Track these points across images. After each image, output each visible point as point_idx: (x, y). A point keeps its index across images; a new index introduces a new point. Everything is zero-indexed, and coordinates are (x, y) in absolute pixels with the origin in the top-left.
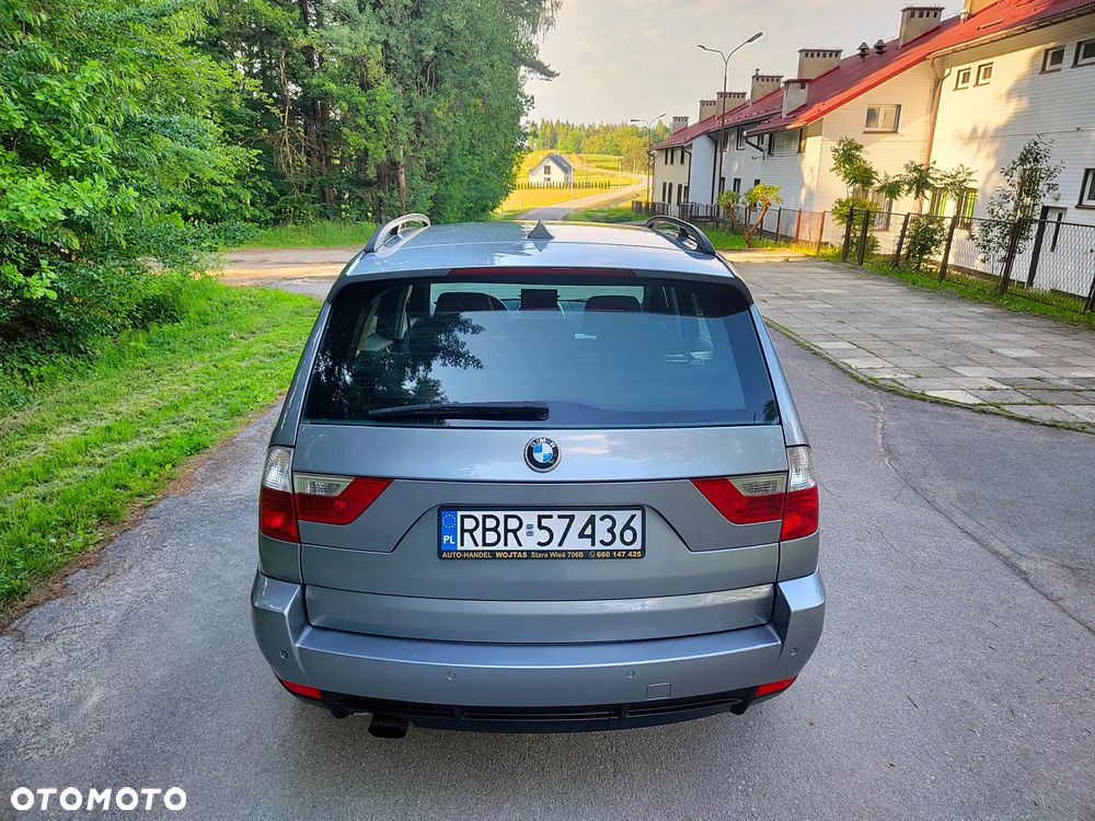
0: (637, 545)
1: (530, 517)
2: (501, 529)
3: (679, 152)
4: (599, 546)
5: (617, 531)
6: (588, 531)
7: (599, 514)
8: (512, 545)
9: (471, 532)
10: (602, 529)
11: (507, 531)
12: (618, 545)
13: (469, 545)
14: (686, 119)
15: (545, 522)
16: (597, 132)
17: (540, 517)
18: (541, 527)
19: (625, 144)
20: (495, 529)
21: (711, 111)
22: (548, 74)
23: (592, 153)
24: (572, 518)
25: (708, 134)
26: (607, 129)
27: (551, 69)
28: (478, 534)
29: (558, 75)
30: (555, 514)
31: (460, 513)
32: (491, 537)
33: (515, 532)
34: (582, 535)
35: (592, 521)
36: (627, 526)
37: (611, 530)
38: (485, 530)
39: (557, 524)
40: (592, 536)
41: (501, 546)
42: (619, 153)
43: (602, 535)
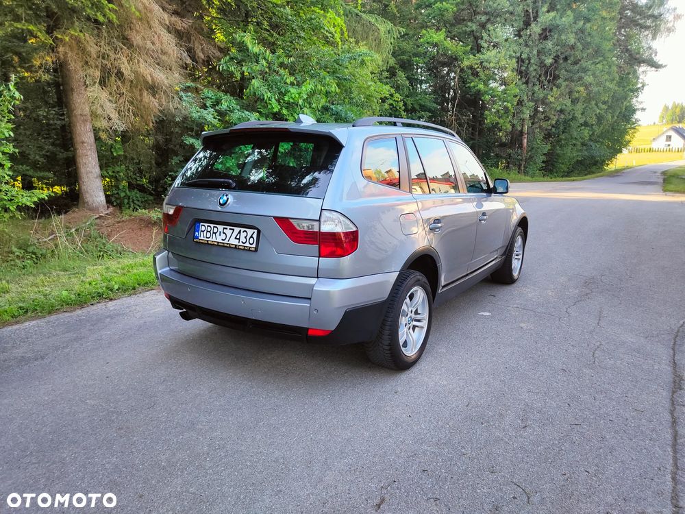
0: (254, 246)
1: (221, 228)
2: (212, 232)
4: (241, 244)
5: (248, 238)
6: (238, 237)
7: (243, 229)
8: (214, 239)
9: (203, 232)
10: (243, 235)
11: (213, 233)
12: (247, 244)
13: (202, 238)
15: (225, 231)
17: (224, 228)
18: (224, 233)
20: (210, 232)
24: (233, 230)
28: (205, 233)
30: (229, 227)
31: (201, 224)
32: (209, 235)
33: (215, 233)
34: (236, 238)
35: (240, 232)
36: (252, 237)
37: (246, 237)
38: (207, 232)
39: (228, 232)
40: (239, 239)
41: (210, 239)
43: (242, 239)
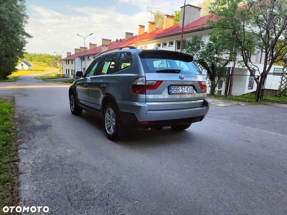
0: (192, 92)
3: (71, 61)
4: (189, 92)
5: (190, 90)
7: (188, 87)
8: (179, 92)
9: (173, 90)
10: (189, 89)
11: (178, 90)
12: (190, 92)
13: (173, 92)
14: (71, 53)
15: (182, 88)
16: (37, 56)
17: (181, 87)
18: (182, 89)
19: (47, 60)
20: (176, 89)
21: (79, 51)
22: (30, 36)
23: (36, 61)
24: (185, 87)
25: (80, 57)
26: (40, 55)
27: (31, 35)
28: (174, 90)
29: (32, 37)
31: (172, 87)
32: (176, 91)
33: (179, 90)
34: (186, 90)
35: (187, 88)
38: (175, 89)
40: (188, 90)
41: (177, 92)
42: (45, 62)
43: (189, 90)
